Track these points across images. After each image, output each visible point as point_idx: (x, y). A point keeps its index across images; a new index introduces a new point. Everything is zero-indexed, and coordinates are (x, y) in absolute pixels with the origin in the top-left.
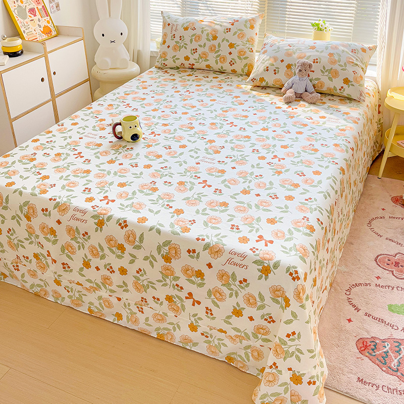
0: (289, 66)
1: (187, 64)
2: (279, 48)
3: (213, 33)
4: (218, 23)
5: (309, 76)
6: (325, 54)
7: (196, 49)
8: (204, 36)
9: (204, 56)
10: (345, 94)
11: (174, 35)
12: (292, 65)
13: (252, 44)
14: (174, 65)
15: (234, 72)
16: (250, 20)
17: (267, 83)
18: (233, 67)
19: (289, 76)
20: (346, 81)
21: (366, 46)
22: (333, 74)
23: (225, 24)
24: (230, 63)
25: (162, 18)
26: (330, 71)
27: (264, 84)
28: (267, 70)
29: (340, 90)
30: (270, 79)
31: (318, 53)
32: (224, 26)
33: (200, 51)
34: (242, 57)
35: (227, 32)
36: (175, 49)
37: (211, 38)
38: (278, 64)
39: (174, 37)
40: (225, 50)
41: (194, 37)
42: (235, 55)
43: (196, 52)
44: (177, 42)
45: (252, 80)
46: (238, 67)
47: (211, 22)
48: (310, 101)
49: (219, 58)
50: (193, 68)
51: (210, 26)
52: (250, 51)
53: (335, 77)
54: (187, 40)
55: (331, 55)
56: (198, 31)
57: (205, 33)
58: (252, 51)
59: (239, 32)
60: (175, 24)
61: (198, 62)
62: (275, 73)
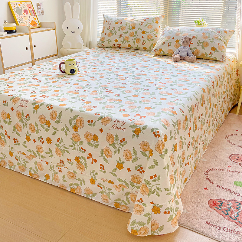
0: (177, 41)
1: (116, 44)
2: (172, 31)
3: (133, 25)
4: (136, 20)
5: (189, 46)
6: (201, 33)
7: (122, 35)
8: (127, 27)
9: (127, 39)
10: (213, 57)
11: (109, 27)
12: (179, 40)
13: (157, 32)
14: (109, 45)
15: (145, 49)
16: (156, 18)
17: (164, 52)
18: (145, 46)
19: (177, 47)
20: (213, 49)
21: (227, 30)
22: (205, 44)
23: (140, 20)
24: (142, 43)
25: (103, 18)
26: (203, 43)
27: (162, 53)
28: (164, 44)
29: (209, 54)
30: (166, 50)
31: (196, 33)
32: (139, 21)
33: (124, 35)
34: (150, 39)
35: (141, 24)
36: (109, 35)
37: (131, 28)
38: (171, 40)
39: (109, 28)
40: (139, 35)
41: (121, 28)
42: (146, 38)
43: (122, 36)
44: (111, 31)
45: (154, 50)
46: (147, 46)
47: (132, 19)
48: (190, 61)
49: (135, 40)
50: (120, 48)
51: (131, 22)
52: (155, 36)
53: (206, 47)
54: (117, 30)
55: (204, 33)
56: (123, 25)
57: (128, 25)
58: (157, 36)
59: (149, 25)
60: (110, 21)
61: (123, 43)
62: (169, 46)
